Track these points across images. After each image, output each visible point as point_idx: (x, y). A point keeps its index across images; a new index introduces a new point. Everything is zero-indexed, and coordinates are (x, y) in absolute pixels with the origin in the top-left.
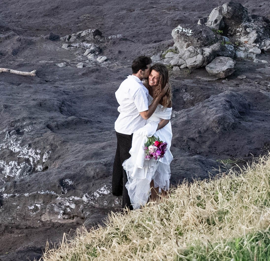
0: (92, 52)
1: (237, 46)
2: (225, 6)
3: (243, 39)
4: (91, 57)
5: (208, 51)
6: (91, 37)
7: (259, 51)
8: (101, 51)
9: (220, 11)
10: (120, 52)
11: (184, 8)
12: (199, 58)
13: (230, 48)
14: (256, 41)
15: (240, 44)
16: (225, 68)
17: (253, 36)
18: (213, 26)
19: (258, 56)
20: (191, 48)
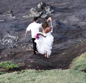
0: (12, 16)
1: (46, 12)
2: (41, 3)
3: (47, 10)
4: (11, 17)
5: (40, 13)
6: (10, 13)
7: (51, 12)
8: (13, 16)
9: (41, 4)
10: (18, 15)
11: (27, 5)
12: (39, 15)
13: (44, 12)
14: (50, 10)
15: (46, 11)
16: (45, 16)
17: (49, 9)
18: (40, 8)
19: (51, 13)
20: (36, 13)
